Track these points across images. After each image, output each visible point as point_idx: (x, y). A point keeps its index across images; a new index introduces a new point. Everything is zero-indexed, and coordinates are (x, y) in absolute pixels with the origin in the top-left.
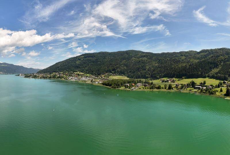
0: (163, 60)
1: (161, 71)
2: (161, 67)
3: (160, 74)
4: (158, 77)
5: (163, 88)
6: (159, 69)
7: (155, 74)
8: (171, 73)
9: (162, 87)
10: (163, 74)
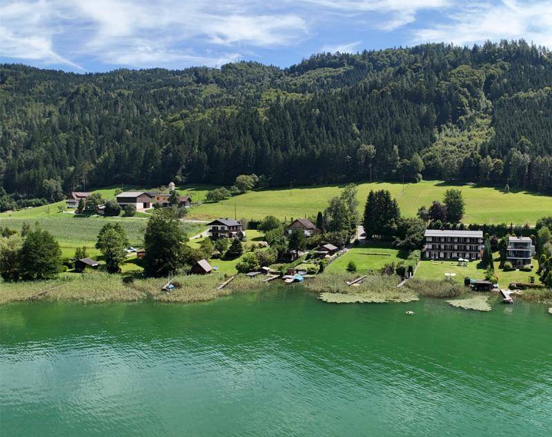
0: (95, 94)
1: (73, 149)
2: (76, 128)
3: (72, 169)
4: (55, 184)
5: (79, 265)
6: (63, 136)
7: (31, 164)
8: (150, 155)
9: (68, 253)
10: (89, 167)
